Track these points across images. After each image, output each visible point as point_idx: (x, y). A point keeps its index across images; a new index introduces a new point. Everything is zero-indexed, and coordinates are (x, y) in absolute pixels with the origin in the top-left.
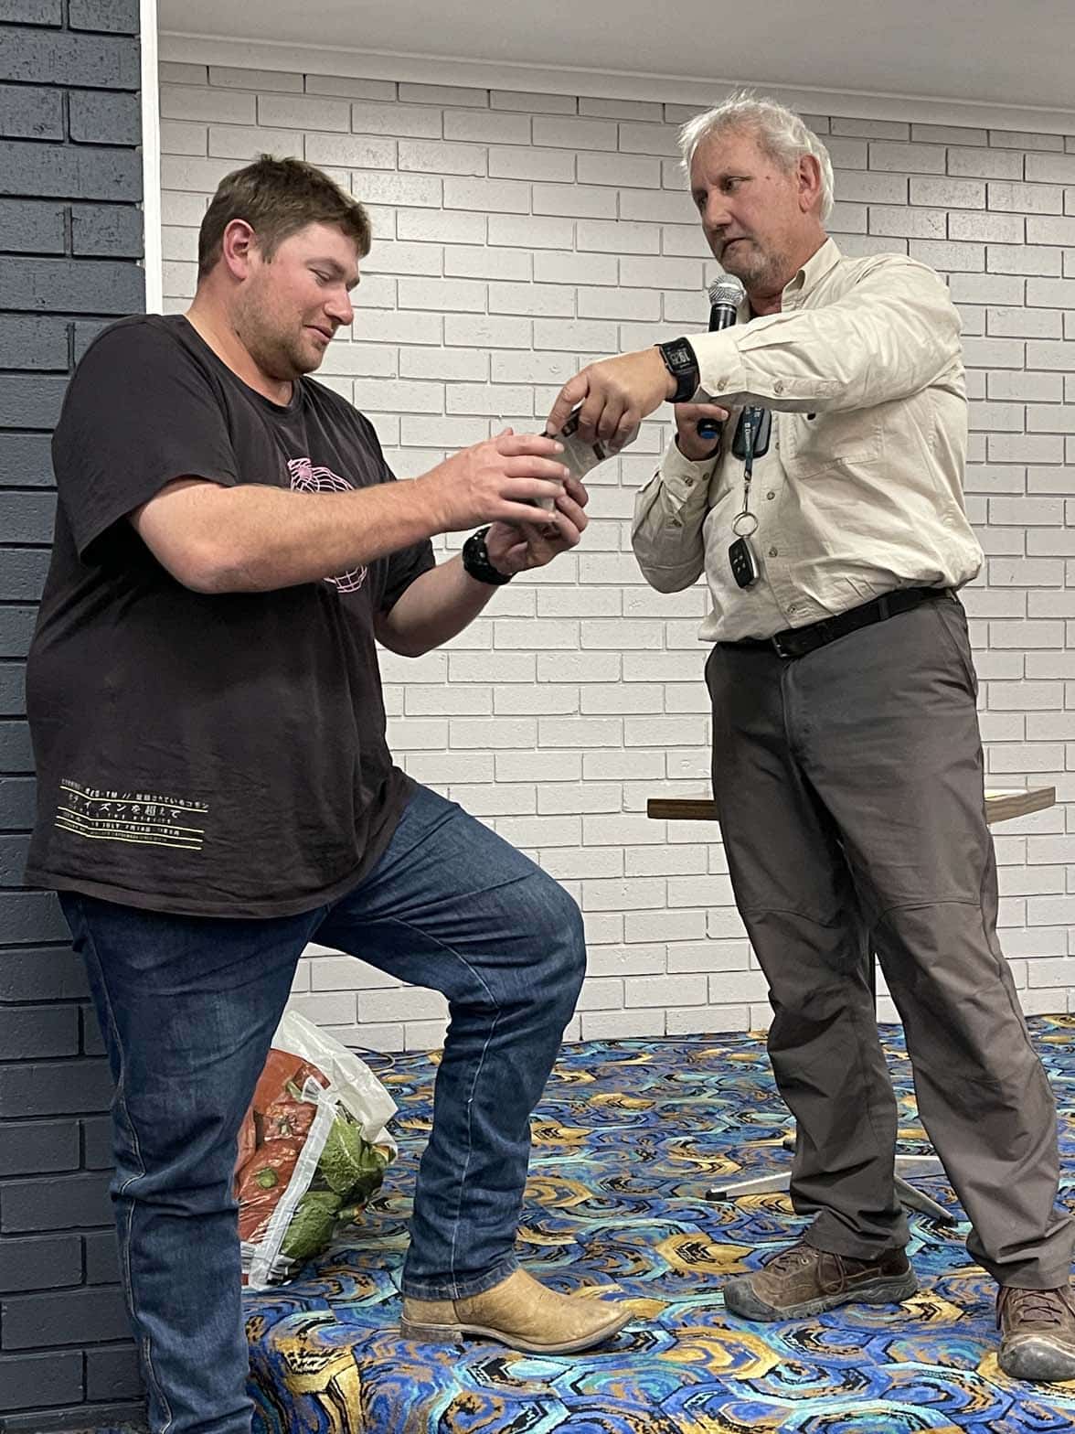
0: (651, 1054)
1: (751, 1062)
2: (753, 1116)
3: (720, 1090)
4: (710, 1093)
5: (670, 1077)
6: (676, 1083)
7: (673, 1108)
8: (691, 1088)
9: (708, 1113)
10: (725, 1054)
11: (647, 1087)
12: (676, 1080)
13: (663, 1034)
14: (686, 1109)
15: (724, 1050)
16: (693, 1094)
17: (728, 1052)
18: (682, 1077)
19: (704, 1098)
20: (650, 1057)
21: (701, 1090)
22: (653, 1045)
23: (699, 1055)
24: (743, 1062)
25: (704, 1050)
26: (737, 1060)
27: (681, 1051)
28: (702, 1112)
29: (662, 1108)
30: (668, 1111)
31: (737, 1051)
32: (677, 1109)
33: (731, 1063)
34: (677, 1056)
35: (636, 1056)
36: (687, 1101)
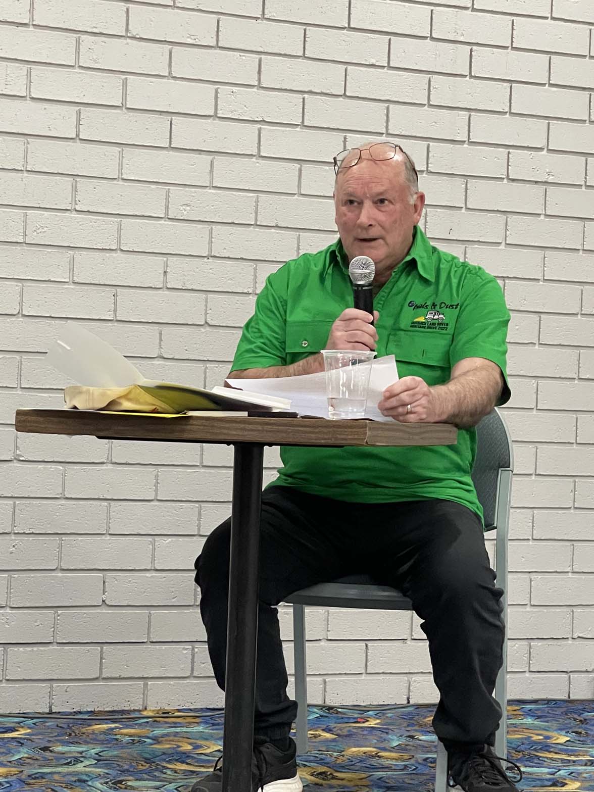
0: (30, 728)
1: (139, 737)
2: (129, 783)
3: (99, 761)
4: (87, 763)
5: (45, 749)
6: (50, 754)
7: (42, 776)
8: (67, 758)
9: (80, 781)
10: (112, 729)
11: (17, 757)
12: (51, 751)
13: (47, 710)
14: (56, 777)
15: (113, 726)
16: (68, 764)
17: (116, 728)
18: (60, 749)
19: (79, 767)
20: (29, 731)
21: (77, 761)
22: (35, 721)
23: (84, 730)
24: (130, 736)
25: (90, 725)
26: (126, 735)
27: (65, 726)
28: (74, 779)
29: (29, 776)
30: (35, 778)
31: (127, 727)
32: (46, 776)
33: (118, 737)
34: (59, 730)
35: (13, 730)
36: (59, 769)
